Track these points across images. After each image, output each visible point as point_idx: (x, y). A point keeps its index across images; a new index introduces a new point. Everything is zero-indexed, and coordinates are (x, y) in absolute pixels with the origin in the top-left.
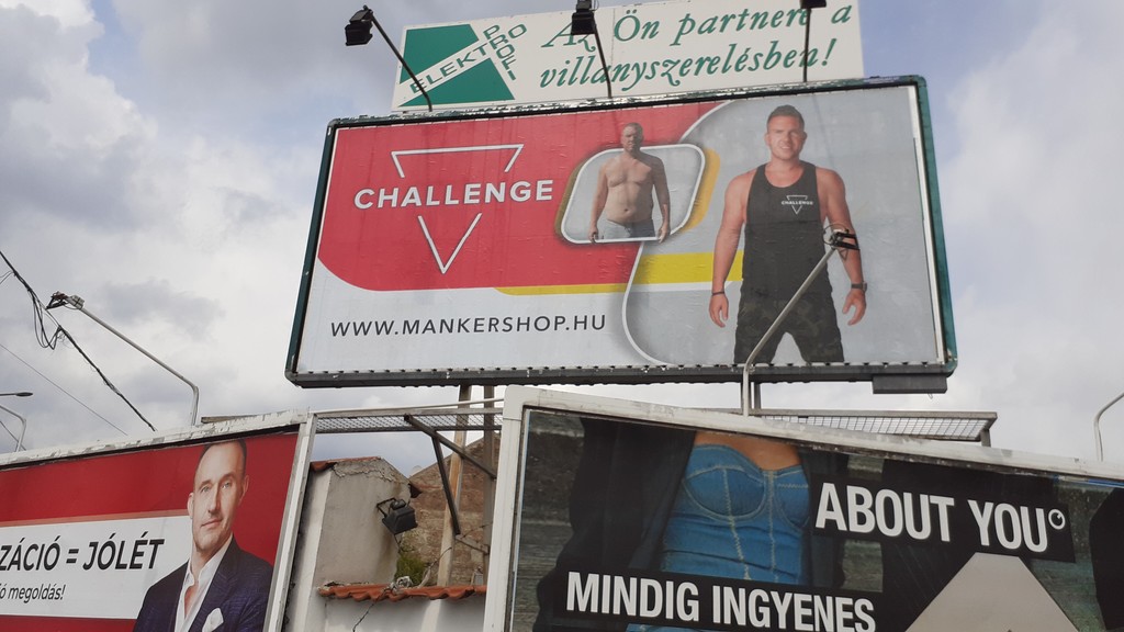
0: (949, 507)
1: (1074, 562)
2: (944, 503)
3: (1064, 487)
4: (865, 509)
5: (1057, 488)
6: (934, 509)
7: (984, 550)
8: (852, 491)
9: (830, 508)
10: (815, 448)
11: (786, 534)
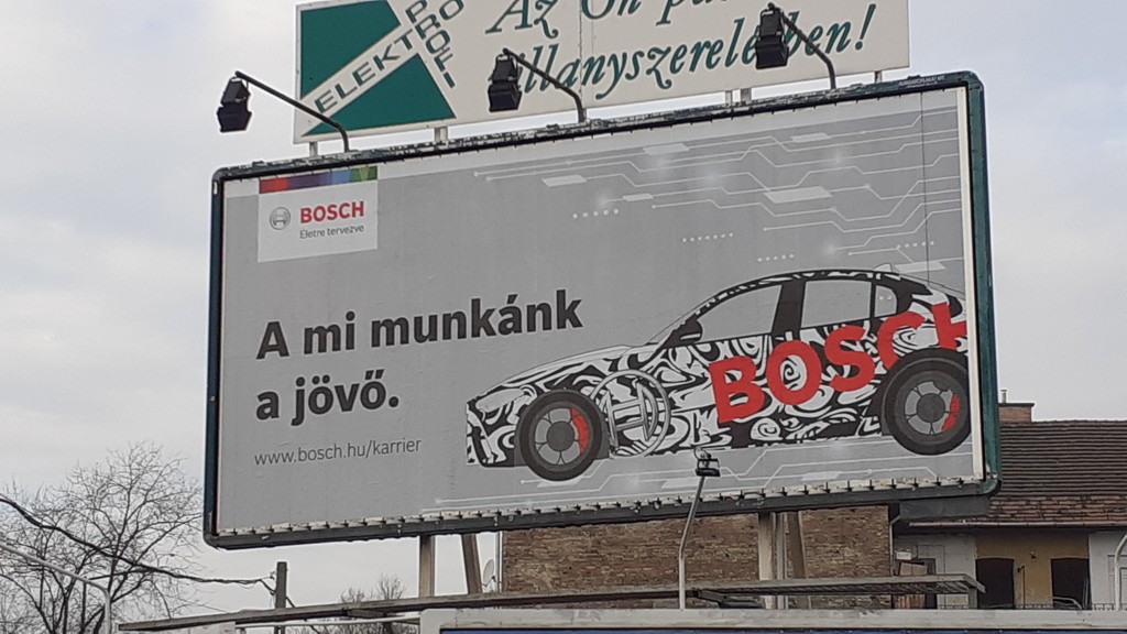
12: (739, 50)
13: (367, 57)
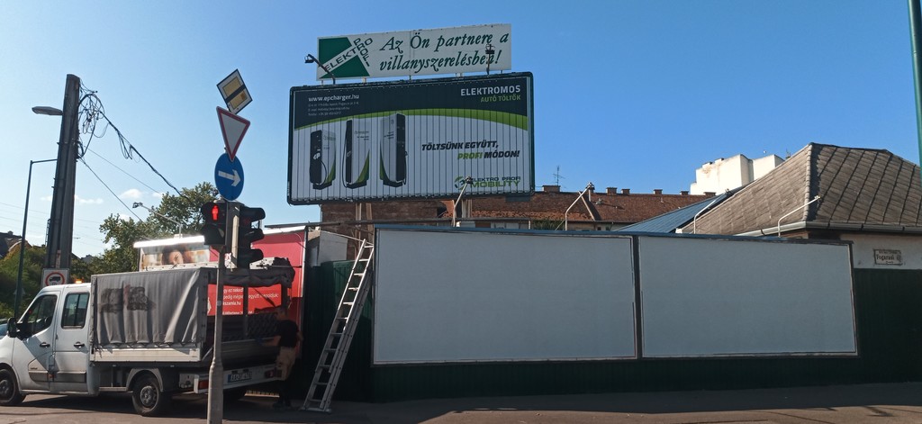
12: (460, 61)
13: (341, 55)
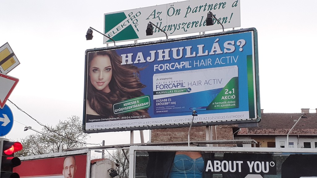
0: (241, 163)
1: (276, 175)
2: (240, 163)
3: (275, 155)
4: (218, 166)
5: (273, 156)
6: (237, 164)
7: (251, 173)
8: (215, 162)
9: (209, 166)
10: (206, 152)
11: (198, 174)
12: (202, 23)
